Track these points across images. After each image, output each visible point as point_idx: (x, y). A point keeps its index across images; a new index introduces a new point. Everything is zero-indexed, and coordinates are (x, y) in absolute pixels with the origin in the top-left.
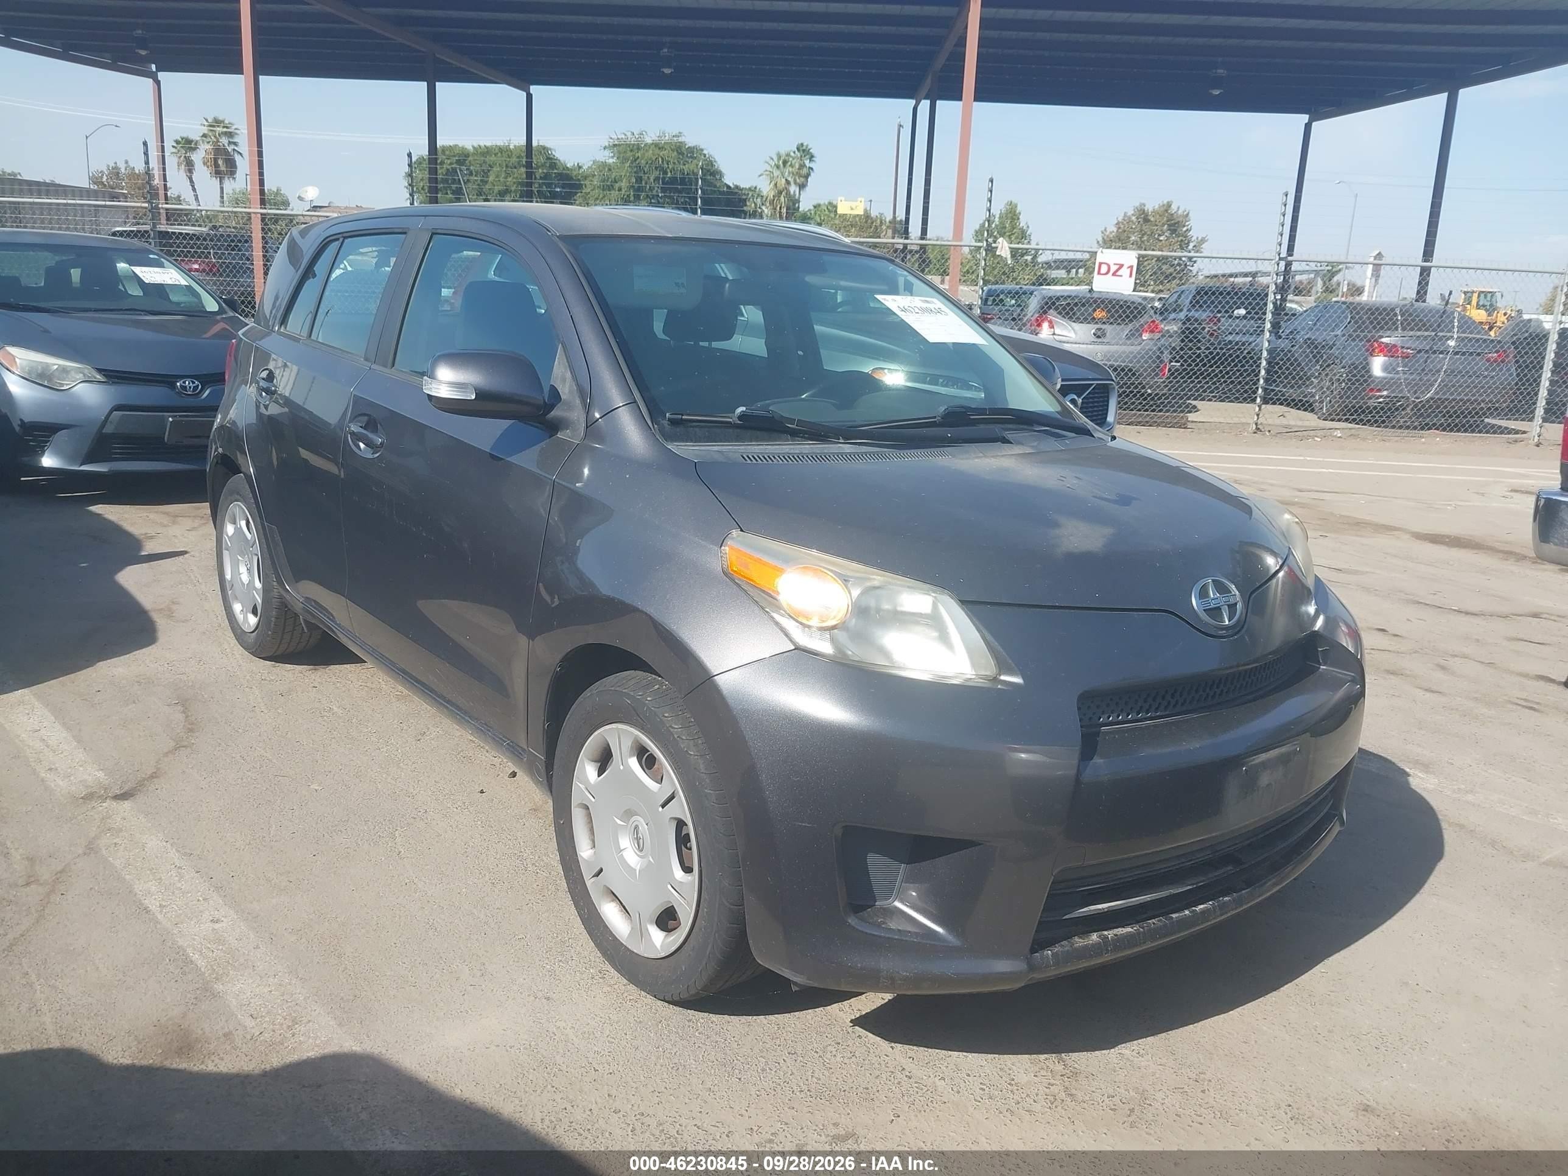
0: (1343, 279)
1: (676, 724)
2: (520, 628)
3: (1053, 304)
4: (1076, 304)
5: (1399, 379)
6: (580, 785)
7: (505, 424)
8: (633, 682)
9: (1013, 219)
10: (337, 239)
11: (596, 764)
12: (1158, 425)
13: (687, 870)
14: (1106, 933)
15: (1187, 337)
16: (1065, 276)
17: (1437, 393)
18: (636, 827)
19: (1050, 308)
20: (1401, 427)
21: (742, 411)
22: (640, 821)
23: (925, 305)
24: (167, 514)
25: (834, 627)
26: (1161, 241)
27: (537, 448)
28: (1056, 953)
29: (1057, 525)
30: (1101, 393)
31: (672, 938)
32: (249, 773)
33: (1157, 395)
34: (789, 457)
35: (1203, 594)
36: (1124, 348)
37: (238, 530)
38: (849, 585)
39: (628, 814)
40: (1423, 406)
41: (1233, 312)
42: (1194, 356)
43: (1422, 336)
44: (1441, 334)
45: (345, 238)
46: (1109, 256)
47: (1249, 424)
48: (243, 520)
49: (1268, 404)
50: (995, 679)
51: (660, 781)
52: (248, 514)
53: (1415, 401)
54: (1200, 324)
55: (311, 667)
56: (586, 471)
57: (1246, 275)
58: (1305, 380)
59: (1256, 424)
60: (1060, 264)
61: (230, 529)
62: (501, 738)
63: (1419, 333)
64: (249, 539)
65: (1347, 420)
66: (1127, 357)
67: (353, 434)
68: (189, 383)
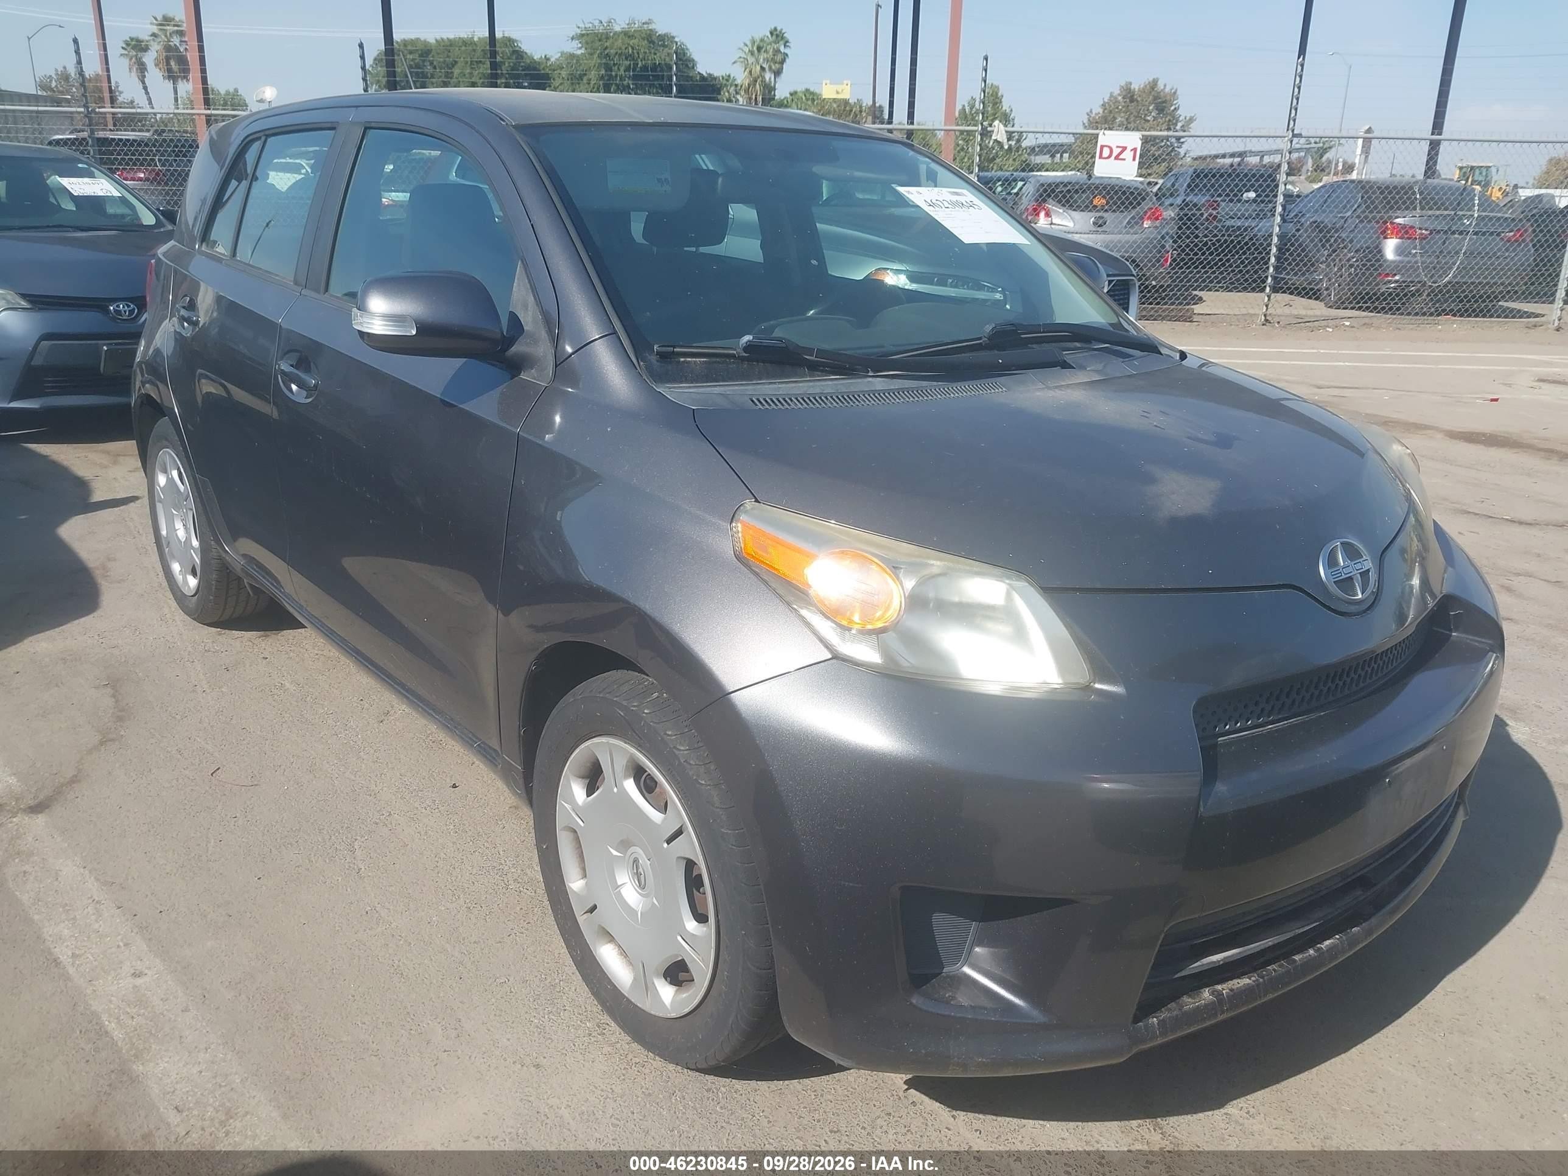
0: (1337, 155)
1: (681, 744)
2: (491, 598)
3: (1053, 191)
4: (1077, 192)
5: (1416, 262)
6: (566, 805)
7: (458, 362)
8: (625, 688)
9: (995, 104)
10: (259, 138)
11: (583, 780)
12: (1163, 319)
13: (701, 918)
14: (1219, 987)
15: (1185, 224)
16: (1050, 162)
17: (1455, 277)
18: (636, 861)
19: (1049, 196)
20: (1417, 314)
21: (749, 341)
22: (638, 852)
23: (955, 198)
24: (108, 453)
25: (883, 630)
26: (1149, 121)
27: (499, 390)
28: (1163, 1020)
29: (1151, 480)
30: (1121, 290)
31: (684, 995)
32: (187, 772)
33: (1162, 286)
34: (809, 398)
35: (1332, 562)
36: (1128, 237)
37: (170, 480)
38: (901, 575)
39: (624, 845)
40: (1440, 292)
41: (1242, 195)
42: (1201, 245)
43: (1441, 215)
44: (1461, 213)
45: (268, 136)
46: (1109, 138)
47: (1259, 315)
48: (175, 469)
49: (1278, 292)
50: (1087, 688)
51: (664, 808)
52: (179, 463)
53: (1432, 286)
54: (1199, 209)
55: (262, 633)
56: (558, 419)
57: (1233, 155)
58: (1311, 265)
59: (1265, 316)
60: (1044, 149)
61: (162, 480)
62: (470, 738)
63: (1438, 212)
64: (182, 491)
65: (1360, 308)
66: (1131, 246)
67: (283, 372)
68: (123, 307)
